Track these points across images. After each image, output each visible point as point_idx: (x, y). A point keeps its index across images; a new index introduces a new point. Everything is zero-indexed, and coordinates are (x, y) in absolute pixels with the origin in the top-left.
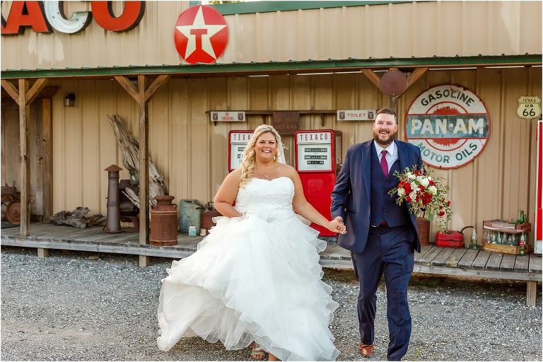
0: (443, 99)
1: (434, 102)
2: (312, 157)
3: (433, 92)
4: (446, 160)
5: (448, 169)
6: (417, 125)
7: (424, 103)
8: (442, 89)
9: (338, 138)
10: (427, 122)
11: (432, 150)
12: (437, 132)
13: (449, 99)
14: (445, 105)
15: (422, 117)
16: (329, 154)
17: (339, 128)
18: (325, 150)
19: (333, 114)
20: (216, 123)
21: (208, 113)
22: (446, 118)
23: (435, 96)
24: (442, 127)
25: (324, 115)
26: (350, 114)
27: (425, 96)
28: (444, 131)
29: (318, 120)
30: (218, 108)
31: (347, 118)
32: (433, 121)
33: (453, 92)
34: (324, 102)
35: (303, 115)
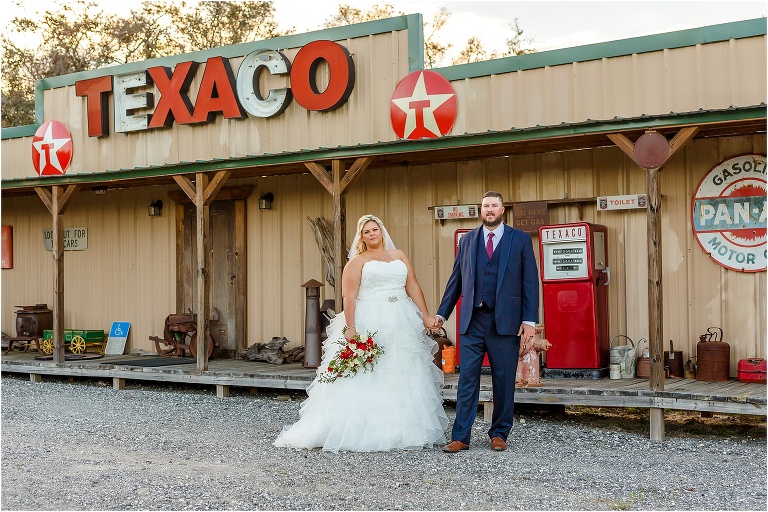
0: (743, 174)
1: (730, 179)
2: (563, 260)
3: (728, 165)
4: (751, 259)
5: (754, 272)
6: (708, 212)
7: (717, 182)
8: (741, 161)
9: (597, 236)
10: (722, 207)
11: (730, 246)
12: (737, 221)
13: (752, 174)
14: (746, 183)
15: (714, 202)
16: (584, 256)
17: (605, 221)
18: (579, 251)
19: (593, 203)
20: (443, 222)
21: (432, 208)
22: (748, 200)
23: (732, 171)
24: (742, 213)
25: (583, 205)
26: (615, 201)
27: (718, 171)
28: (746, 219)
29: (574, 213)
30: (446, 202)
31: (610, 207)
32: (730, 206)
33: (757, 163)
34: (582, 188)
35: (553, 206)
